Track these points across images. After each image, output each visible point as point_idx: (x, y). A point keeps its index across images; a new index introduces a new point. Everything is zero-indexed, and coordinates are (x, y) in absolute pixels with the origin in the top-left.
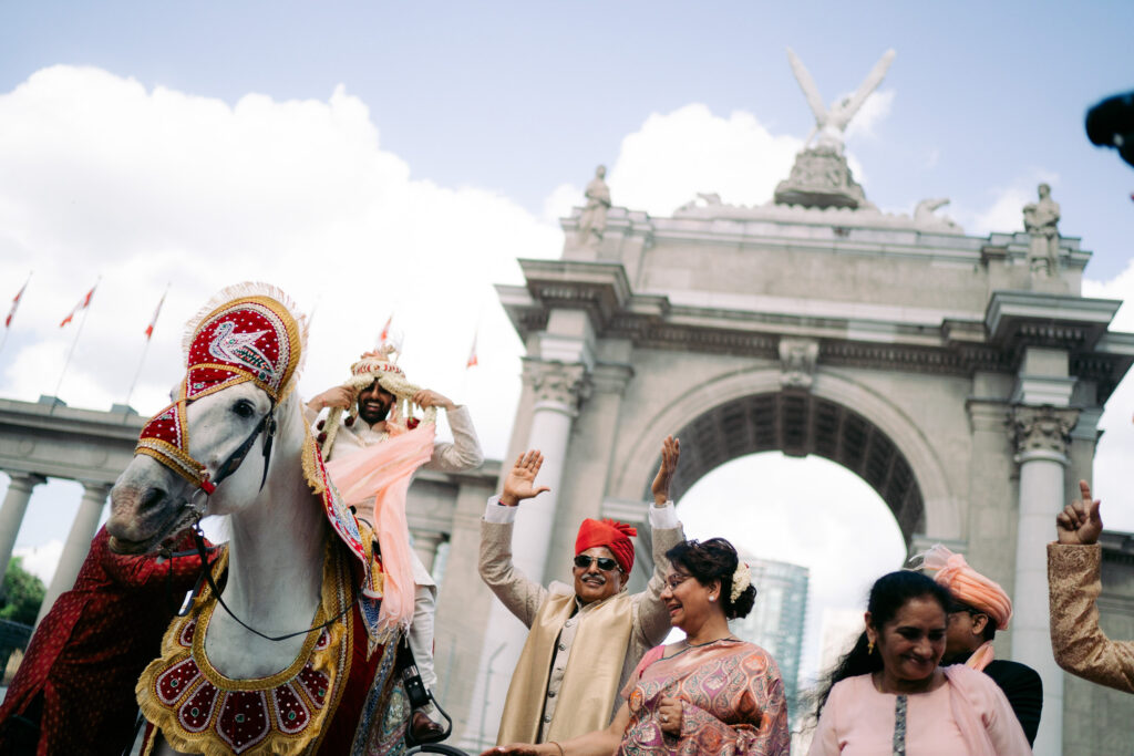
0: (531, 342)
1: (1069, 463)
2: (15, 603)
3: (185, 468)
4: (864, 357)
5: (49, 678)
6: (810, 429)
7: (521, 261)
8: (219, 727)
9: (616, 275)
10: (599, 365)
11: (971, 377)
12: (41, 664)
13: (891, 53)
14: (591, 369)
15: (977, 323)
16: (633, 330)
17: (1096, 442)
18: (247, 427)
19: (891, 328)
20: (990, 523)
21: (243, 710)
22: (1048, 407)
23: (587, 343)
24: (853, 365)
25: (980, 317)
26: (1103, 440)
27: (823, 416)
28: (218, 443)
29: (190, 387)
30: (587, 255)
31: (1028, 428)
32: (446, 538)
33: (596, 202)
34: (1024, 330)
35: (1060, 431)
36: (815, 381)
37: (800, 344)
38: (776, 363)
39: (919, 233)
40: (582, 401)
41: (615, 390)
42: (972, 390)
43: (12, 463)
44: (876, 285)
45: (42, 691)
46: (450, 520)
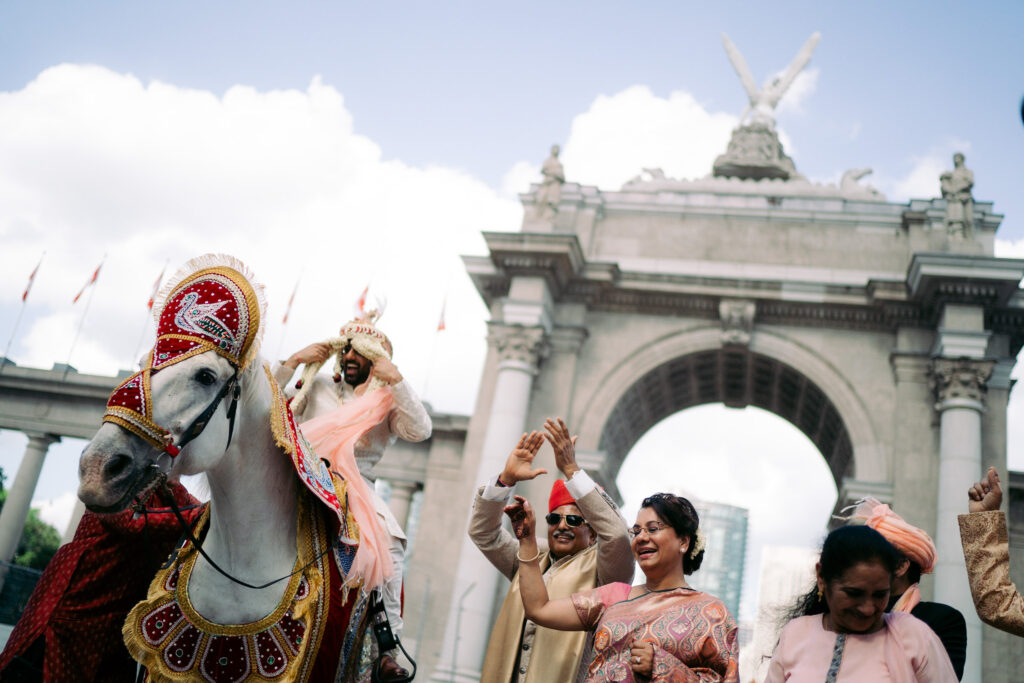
0: (495, 306)
1: (985, 410)
2: (33, 549)
3: (149, 433)
4: (797, 315)
5: (49, 624)
6: (749, 382)
7: (485, 234)
8: (203, 668)
9: (571, 245)
10: (557, 327)
11: (894, 332)
12: (42, 611)
13: (816, 35)
14: (549, 331)
15: (900, 283)
16: (587, 295)
17: (1009, 390)
18: (209, 394)
19: (821, 289)
20: (913, 467)
21: (226, 653)
22: (965, 360)
23: (545, 307)
24: (787, 324)
25: (902, 277)
26: (1016, 388)
27: (760, 371)
28: (182, 411)
29: (156, 357)
30: (544, 227)
31: (947, 379)
32: (420, 487)
33: (551, 179)
34: (943, 288)
35: (976, 380)
36: (752, 338)
37: (738, 305)
38: (717, 322)
39: (845, 201)
40: (542, 360)
41: (572, 350)
42: (895, 344)
43: (29, 424)
44: (807, 249)
45: (42, 636)
46: (424, 471)
